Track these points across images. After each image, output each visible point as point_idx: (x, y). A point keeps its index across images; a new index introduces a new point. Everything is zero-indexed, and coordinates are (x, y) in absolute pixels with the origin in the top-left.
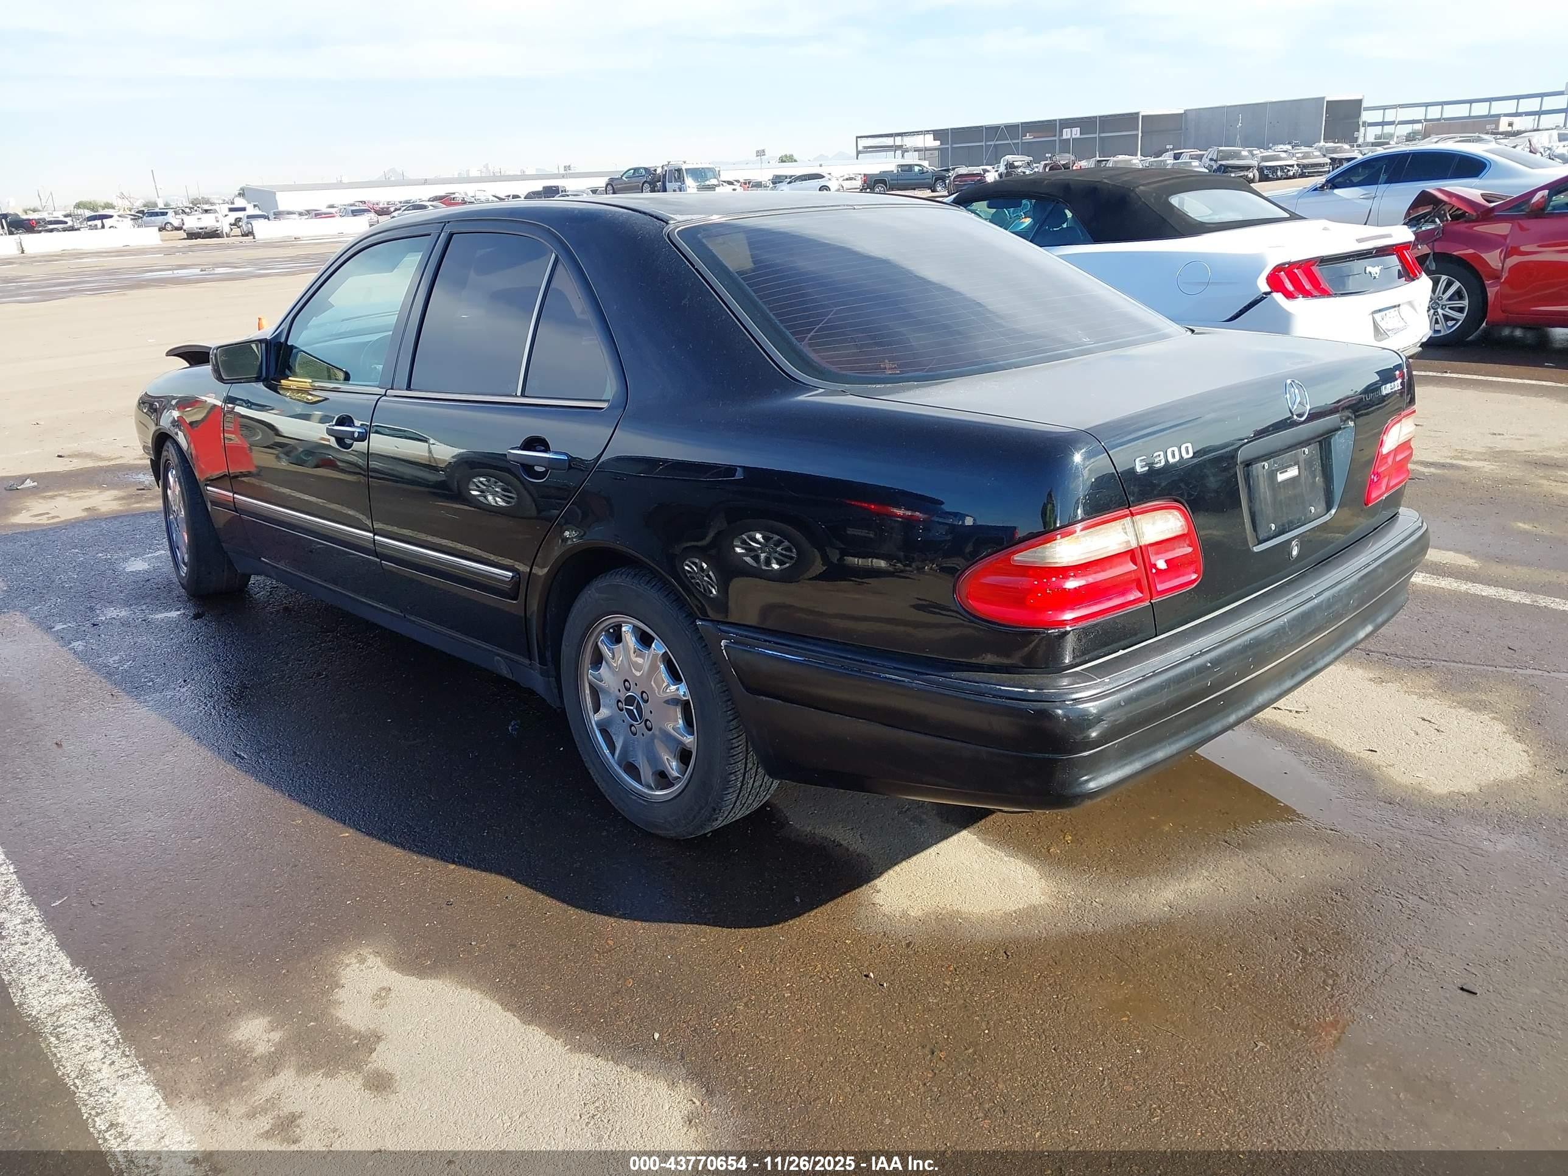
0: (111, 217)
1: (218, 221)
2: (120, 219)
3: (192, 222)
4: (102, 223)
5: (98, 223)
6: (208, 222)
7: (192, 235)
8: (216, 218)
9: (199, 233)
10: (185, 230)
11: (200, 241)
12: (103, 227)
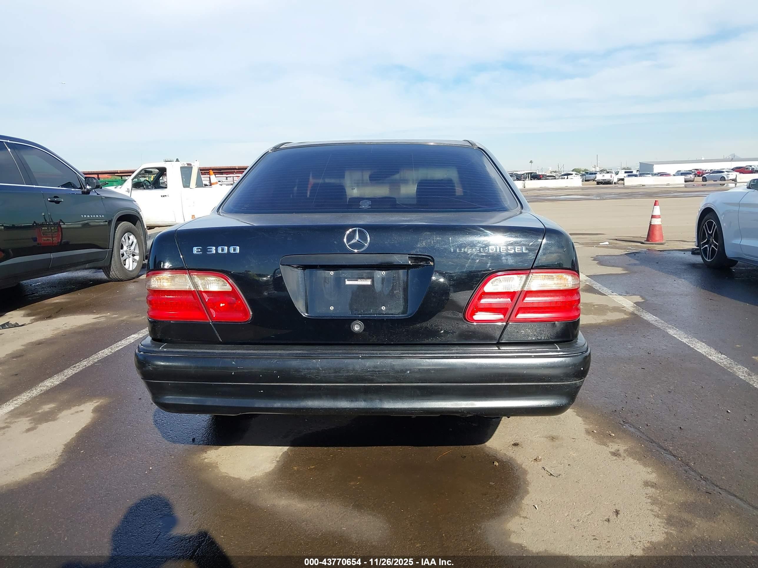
0: (572, 174)
1: (611, 177)
2: (576, 175)
3: (599, 177)
4: (567, 177)
5: (566, 177)
6: (607, 177)
7: (598, 183)
8: (611, 175)
9: (602, 182)
10: (596, 181)
11: (601, 185)
12: (567, 178)
